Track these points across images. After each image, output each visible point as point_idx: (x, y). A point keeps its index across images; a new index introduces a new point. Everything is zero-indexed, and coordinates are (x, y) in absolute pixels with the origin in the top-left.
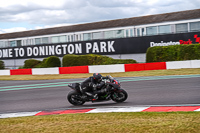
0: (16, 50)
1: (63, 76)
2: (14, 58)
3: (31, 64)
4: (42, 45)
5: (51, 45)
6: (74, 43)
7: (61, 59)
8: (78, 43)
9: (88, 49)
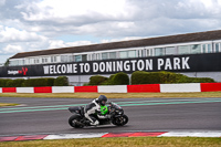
0: (81, 65)
1: (132, 95)
2: (79, 74)
3: (97, 81)
4: (109, 61)
5: (119, 60)
6: (144, 59)
7: (130, 76)
8: (149, 58)
9: (159, 65)
